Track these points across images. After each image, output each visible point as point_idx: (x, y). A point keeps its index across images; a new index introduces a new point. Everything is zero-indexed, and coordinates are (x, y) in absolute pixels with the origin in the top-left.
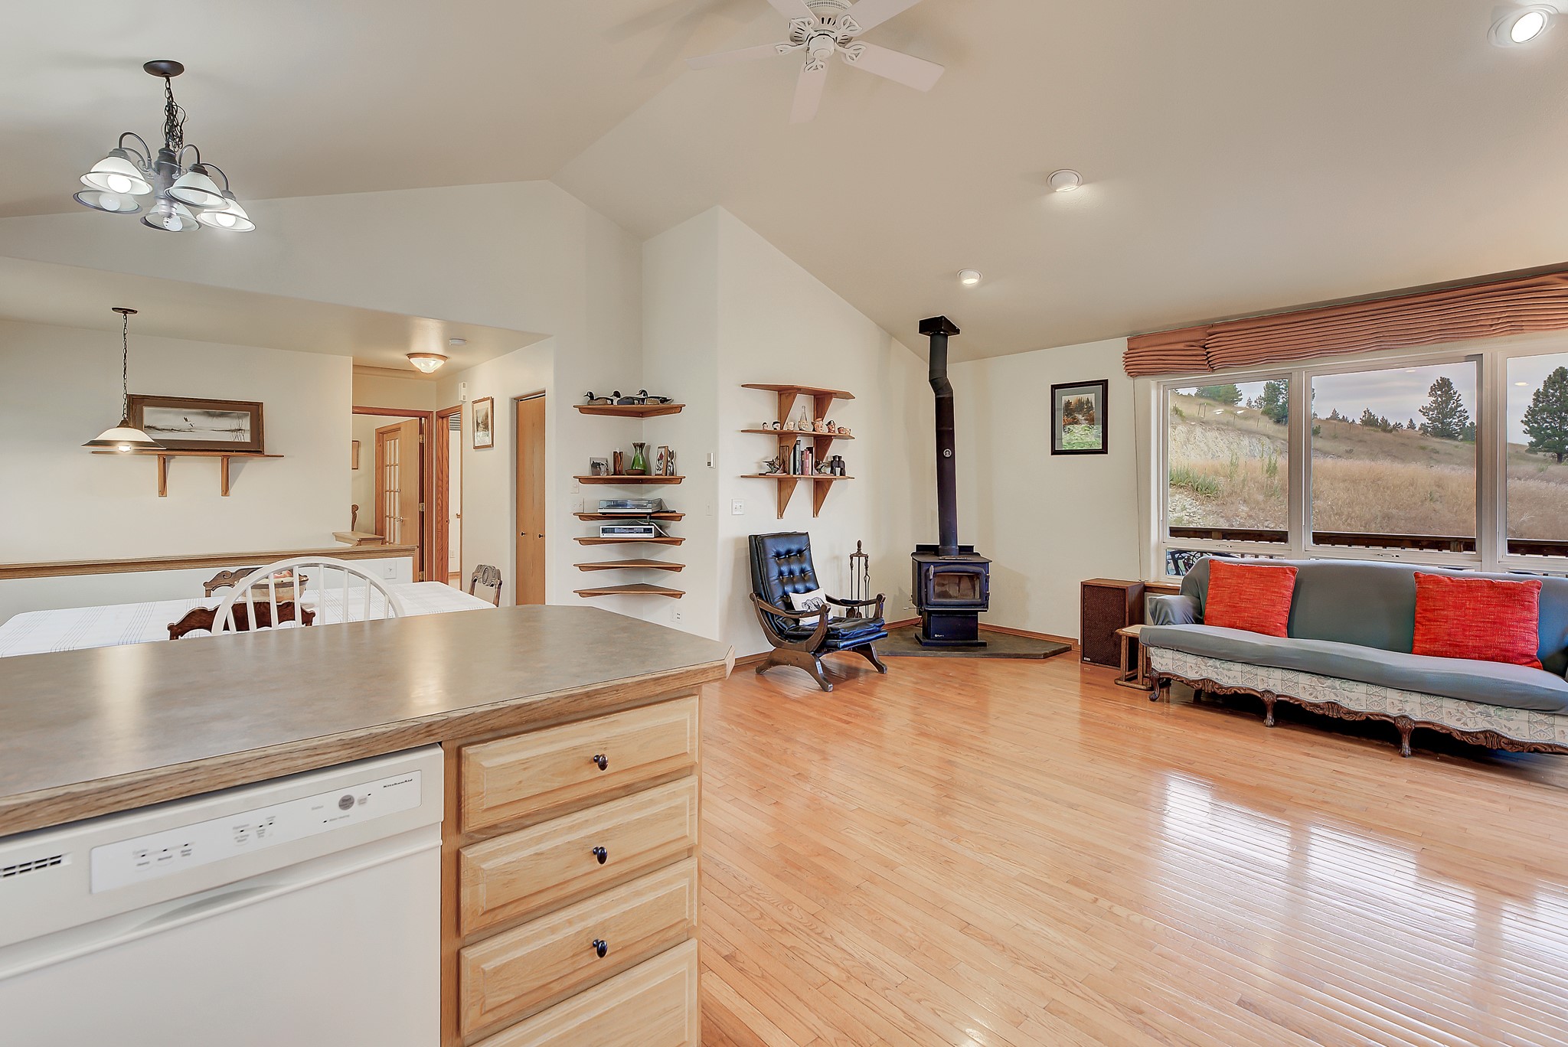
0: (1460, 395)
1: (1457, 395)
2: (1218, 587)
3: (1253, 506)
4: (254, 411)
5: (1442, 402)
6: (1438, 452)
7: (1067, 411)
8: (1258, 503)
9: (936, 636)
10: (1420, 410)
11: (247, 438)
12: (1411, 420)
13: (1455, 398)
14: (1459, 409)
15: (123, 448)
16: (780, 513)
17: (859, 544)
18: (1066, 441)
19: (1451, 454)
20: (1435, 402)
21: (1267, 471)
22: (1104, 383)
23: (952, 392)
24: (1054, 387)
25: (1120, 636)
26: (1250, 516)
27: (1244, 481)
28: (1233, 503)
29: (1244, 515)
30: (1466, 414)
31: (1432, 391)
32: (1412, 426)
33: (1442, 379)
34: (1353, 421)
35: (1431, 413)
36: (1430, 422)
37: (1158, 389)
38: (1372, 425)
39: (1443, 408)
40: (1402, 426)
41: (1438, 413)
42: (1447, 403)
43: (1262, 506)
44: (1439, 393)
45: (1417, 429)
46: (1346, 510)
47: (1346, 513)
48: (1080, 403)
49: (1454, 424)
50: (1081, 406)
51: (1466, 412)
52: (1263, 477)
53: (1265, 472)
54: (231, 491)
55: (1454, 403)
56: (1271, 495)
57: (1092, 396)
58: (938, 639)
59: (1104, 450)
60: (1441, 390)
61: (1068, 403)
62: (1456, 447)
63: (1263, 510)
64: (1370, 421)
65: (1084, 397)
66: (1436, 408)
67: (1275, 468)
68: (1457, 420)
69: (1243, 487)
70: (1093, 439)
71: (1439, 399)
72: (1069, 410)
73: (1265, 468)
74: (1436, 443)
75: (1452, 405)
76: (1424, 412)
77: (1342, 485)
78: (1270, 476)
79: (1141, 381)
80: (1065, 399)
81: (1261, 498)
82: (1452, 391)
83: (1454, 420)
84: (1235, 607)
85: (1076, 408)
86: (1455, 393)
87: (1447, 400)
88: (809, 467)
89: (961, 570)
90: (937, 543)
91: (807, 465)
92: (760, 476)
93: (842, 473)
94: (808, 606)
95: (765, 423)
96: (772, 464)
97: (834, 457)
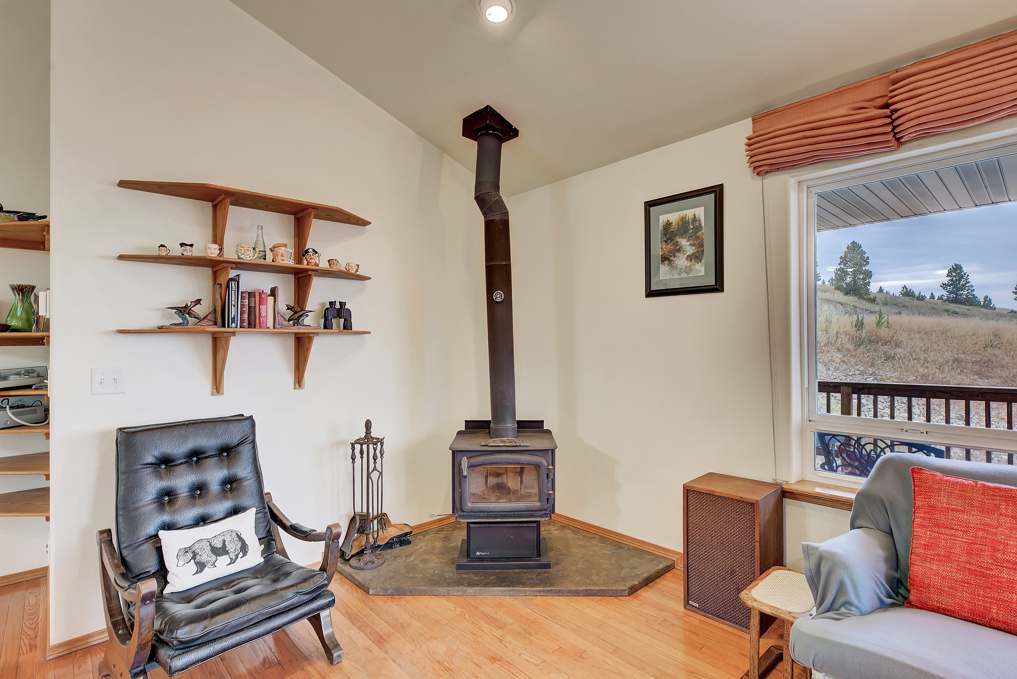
0: (968, 276)
1: (966, 275)
2: (938, 526)
3: (846, 353)
5: (956, 280)
6: (957, 313)
7: (665, 235)
8: (850, 351)
9: (478, 553)
10: (941, 286)
12: (932, 293)
13: (965, 278)
14: (967, 285)
16: (217, 386)
17: (368, 425)
18: (664, 276)
19: (966, 315)
20: (951, 280)
21: (856, 326)
22: (717, 191)
23: (507, 213)
24: (649, 205)
25: (749, 610)
26: (843, 362)
27: (837, 333)
28: (829, 351)
29: (838, 360)
30: (973, 288)
31: (949, 273)
32: (932, 297)
33: (956, 265)
34: (893, 294)
35: (949, 287)
36: (948, 294)
37: (800, 191)
38: (909, 296)
39: (957, 285)
40: (926, 297)
41: (953, 288)
42: (959, 280)
43: (854, 353)
44: (954, 274)
45: (936, 299)
46: (922, 356)
47: (922, 358)
48: (684, 222)
49: (964, 295)
50: (687, 228)
51: (972, 287)
52: (853, 331)
53: (854, 327)
55: (964, 281)
56: (860, 345)
57: (700, 211)
58: (481, 559)
59: (718, 287)
60: (955, 272)
61: (668, 224)
62: (969, 310)
63: (855, 356)
64: (907, 293)
65: (689, 213)
66: (951, 284)
67: (862, 323)
68: (966, 292)
69: (837, 338)
70: (702, 272)
71: (954, 278)
72: (669, 233)
73: (854, 324)
74: (953, 307)
75: (962, 282)
76: (944, 286)
77: (917, 336)
78: (858, 330)
79: (774, 181)
80: (663, 219)
81: (851, 347)
82: (963, 273)
83: (964, 292)
84: (983, 575)
85: (679, 230)
86: (965, 274)
87: (960, 278)
88: (266, 316)
89: (511, 461)
90: (490, 419)
91: (263, 314)
92: (161, 330)
93: (347, 326)
94: (192, 553)
95: (162, 246)
96: (184, 311)
97: (331, 303)
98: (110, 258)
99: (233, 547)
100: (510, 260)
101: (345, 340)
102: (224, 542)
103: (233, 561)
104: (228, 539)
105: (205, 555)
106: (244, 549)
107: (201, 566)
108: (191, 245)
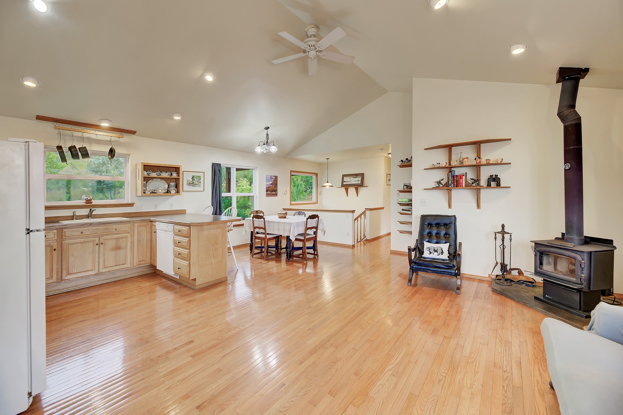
4: (362, 175)
9: (546, 296)
11: (360, 183)
15: (328, 187)
16: (450, 206)
17: (503, 226)
23: (577, 119)
54: (359, 195)
58: (549, 299)
88: (462, 183)
89: (558, 253)
90: (565, 233)
91: (461, 182)
92: (433, 188)
93: (498, 185)
94: (429, 249)
95: (433, 165)
96: (439, 183)
97: (491, 176)
98: (423, 170)
99: (439, 251)
100: (582, 145)
101: (498, 191)
102: (438, 249)
103: (438, 255)
104: (439, 249)
105: (432, 251)
106: (442, 253)
107: (430, 253)
108: (439, 163)
